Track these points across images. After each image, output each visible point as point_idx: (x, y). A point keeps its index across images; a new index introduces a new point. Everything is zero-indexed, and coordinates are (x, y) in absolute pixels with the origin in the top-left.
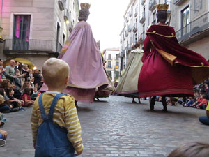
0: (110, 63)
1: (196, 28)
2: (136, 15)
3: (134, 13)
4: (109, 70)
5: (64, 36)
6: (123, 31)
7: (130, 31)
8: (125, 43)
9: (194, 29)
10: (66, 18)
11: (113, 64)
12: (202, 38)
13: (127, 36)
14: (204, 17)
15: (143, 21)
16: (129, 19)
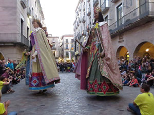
0: (67, 46)
1: (128, 20)
2: (84, 10)
3: (83, 9)
4: (67, 51)
5: (28, 29)
6: (75, 22)
7: (80, 22)
8: (77, 31)
9: (126, 21)
10: (29, 14)
11: (70, 46)
12: (133, 28)
13: (78, 26)
14: (134, 12)
15: (89, 14)
16: (80, 13)
